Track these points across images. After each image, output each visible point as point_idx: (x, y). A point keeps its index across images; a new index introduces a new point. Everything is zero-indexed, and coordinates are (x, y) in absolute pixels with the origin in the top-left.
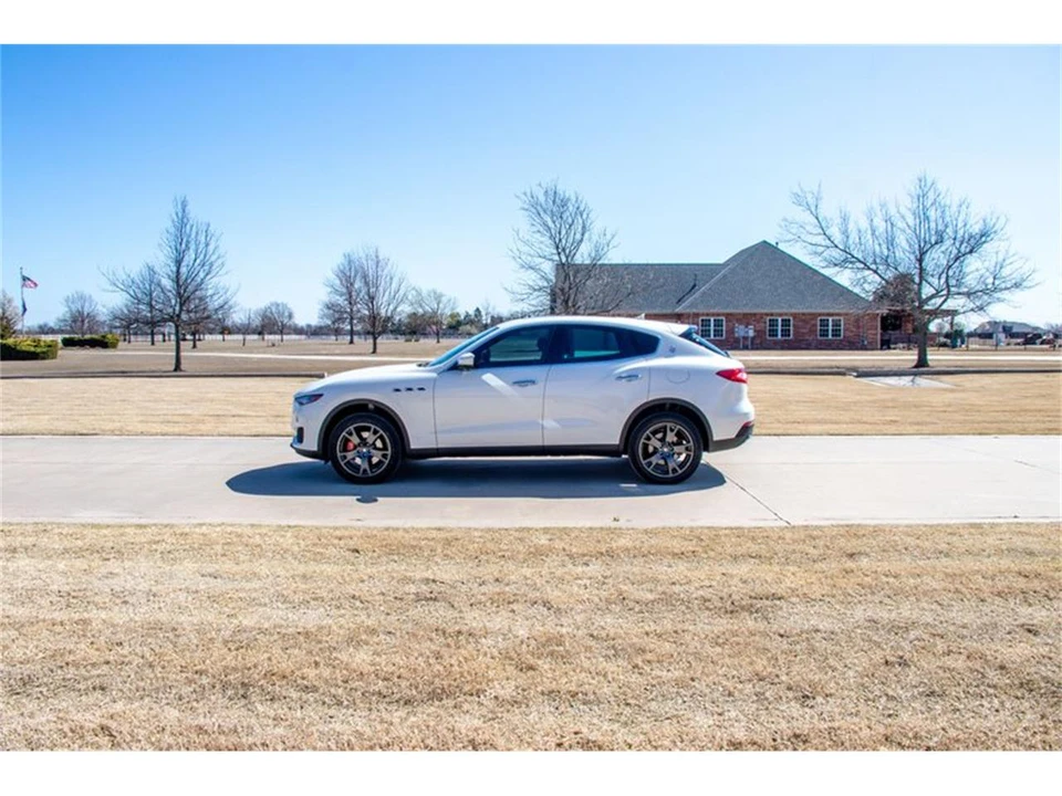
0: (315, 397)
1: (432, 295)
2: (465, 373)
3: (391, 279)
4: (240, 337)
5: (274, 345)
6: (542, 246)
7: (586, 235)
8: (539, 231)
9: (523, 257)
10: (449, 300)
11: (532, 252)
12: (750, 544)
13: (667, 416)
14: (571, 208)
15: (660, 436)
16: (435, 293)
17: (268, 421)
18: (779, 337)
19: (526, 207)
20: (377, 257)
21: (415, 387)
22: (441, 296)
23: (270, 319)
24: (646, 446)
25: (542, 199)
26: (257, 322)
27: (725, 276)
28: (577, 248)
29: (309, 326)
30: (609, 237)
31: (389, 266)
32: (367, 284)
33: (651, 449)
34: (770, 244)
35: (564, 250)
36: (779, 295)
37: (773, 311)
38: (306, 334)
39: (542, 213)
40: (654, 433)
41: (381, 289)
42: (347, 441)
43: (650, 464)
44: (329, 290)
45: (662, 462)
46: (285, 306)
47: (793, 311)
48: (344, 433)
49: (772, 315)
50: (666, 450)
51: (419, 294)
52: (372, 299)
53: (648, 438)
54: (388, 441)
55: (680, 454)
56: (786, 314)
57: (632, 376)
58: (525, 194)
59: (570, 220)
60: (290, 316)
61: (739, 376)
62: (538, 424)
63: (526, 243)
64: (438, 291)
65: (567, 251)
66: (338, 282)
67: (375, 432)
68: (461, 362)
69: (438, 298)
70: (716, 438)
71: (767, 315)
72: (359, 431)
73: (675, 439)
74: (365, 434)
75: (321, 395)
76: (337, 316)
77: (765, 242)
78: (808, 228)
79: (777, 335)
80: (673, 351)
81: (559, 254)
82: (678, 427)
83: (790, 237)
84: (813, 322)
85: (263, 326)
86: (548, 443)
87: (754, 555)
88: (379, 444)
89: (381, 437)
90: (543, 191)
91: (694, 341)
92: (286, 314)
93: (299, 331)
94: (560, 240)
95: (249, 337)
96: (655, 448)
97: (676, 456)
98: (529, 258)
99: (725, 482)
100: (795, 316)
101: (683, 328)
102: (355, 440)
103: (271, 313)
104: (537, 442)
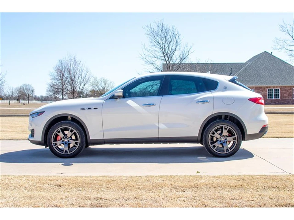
0: (40, 113)
1: (102, 80)
2: (118, 100)
3: (82, 71)
4: (8, 101)
5: (24, 105)
6: (156, 53)
7: (178, 47)
8: (155, 45)
9: (147, 58)
10: (111, 83)
11: (151, 55)
12: (271, 182)
13: (223, 122)
14: (170, 34)
15: (219, 132)
16: (103, 79)
17: (18, 133)
18: (274, 98)
19: (148, 33)
20: (75, 60)
21: (92, 108)
22: (106, 81)
23: (22, 92)
24: (212, 138)
25: (156, 29)
26: (16, 95)
27: (246, 69)
28: (173, 53)
29: (42, 97)
30: (189, 47)
31: (81, 65)
32: (70, 74)
33: (215, 139)
34: (268, 53)
35: (167, 54)
36: (273, 78)
37: (270, 86)
38: (41, 100)
39: (156, 36)
40: (216, 131)
41: (77, 76)
42: (57, 136)
43: (214, 146)
44: (52, 77)
45: (221, 146)
46: (30, 86)
47: (280, 85)
48: (55, 132)
49: (269, 87)
50: (222, 139)
51: (96, 79)
52: (73, 80)
53: (213, 133)
54: (78, 136)
55: (230, 141)
56: (277, 87)
57: (204, 101)
58: (148, 27)
59: (170, 40)
60: (33, 91)
61: (260, 101)
62: (156, 126)
63: (149, 51)
64: (105, 79)
65: (168, 55)
66: (56, 74)
67: (72, 131)
68: (116, 94)
69: (105, 82)
70: (248, 133)
71: (267, 87)
72: (63, 130)
73: (227, 134)
74: (66, 132)
75: (44, 112)
76: (55, 90)
77: (266, 52)
78: (288, 42)
79: (272, 98)
80: (225, 89)
81: (164, 56)
82: (229, 127)
83: (279, 47)
84: (290, 91)
85: (19, 96)
86: (161, 136)
87: (275, 186)
88: (74, 137)
89: (75, 134)
90: (156, 25)
91: (238, 84)
92: (31, 90)
93: (37, 99)
94: (165, 49)
95: (11, 102)
96: (217, 138)
97: (228, 143)
98: (150, 58)
99: (254, 156)
100: (281, 87)
101: (231, 77)
102: (61, 135)
103: (23, 89)
104: (155, 135)
